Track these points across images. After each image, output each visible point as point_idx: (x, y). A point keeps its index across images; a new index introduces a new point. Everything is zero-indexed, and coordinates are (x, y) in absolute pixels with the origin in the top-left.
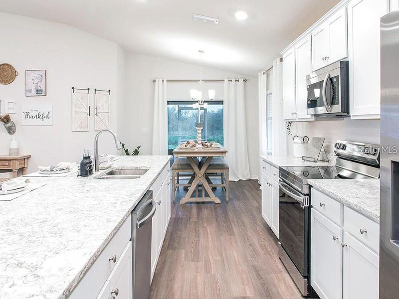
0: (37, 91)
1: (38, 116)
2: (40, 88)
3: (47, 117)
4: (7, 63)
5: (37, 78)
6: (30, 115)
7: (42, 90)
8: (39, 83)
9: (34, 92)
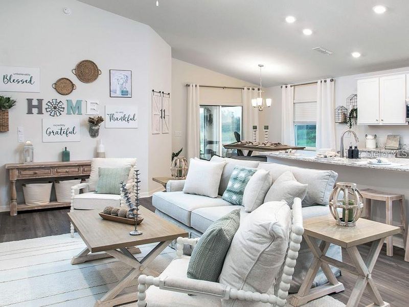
0: (122, 92)
1: (123, 119)
2: (125, 90)
3: (133, 119)
4: (91, 60)
5: (121, 78)
6: (115, 117)
7: (127, 92)
8: (124, 84)
9: (119, 93)
